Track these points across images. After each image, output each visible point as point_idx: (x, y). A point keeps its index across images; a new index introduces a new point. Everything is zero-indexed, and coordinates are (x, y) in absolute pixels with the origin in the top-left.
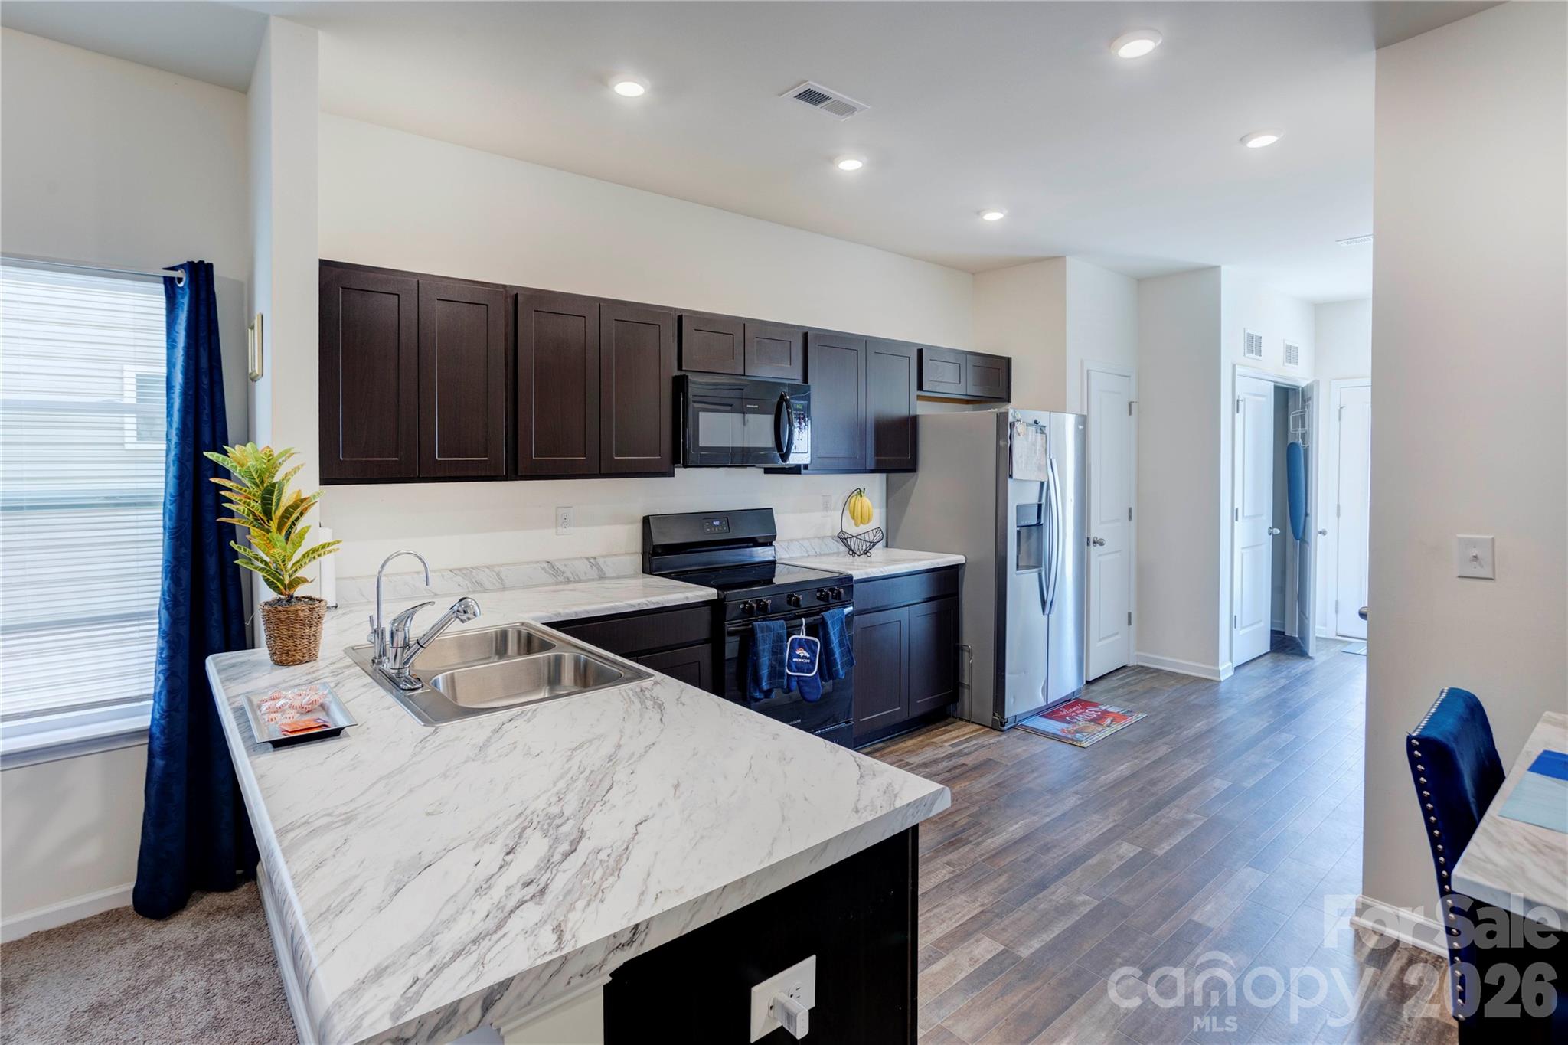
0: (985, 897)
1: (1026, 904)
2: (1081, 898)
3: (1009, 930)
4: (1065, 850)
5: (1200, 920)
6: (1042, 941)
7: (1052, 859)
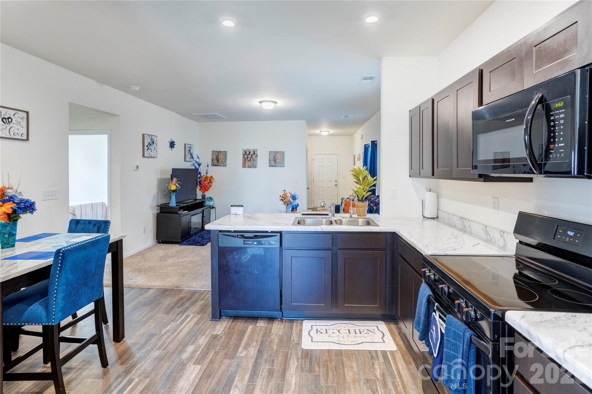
0: (274, 337)
1: (260, 341)
2: (244, 354)
3: (259, 331)
4: (263, 376)
5: (198, 366)
6: (248, 332)
7: (265, 368)
